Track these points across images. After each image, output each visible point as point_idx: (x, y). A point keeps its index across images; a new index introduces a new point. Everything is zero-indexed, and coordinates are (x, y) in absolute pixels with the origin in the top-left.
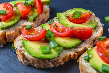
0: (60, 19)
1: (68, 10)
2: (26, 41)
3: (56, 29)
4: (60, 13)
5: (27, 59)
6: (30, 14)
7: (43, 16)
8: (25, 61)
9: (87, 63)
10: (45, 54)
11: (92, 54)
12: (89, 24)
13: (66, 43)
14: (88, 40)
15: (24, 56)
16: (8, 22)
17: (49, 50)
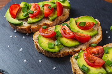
0: (71, 23)
1: (81, 16)
2: (41, 36)
3: (64, 32)
4: (73, 19)
5: (39, 48)
6: (51, 15)
7: (61, 17)
8: (38, 49)
9: (76, 61)
10: (50, 48)
11: (81, 56)
12: (91, 31)
13: (68, 43)
14: (86, 43)
15: (37, 46)
16: (34, 19)
17: (53, 46)
